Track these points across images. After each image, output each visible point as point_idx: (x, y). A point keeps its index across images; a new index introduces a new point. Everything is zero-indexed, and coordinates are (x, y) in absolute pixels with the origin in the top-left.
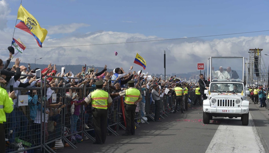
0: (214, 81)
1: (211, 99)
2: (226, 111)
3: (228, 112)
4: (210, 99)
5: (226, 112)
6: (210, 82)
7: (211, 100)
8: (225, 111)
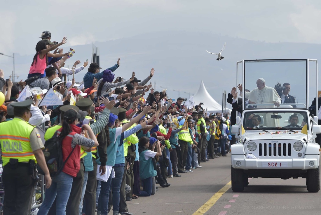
0: (250, 108)
1: (246, 142)
2: (276, 166)
3: (278, 166)
4: (243, 143)
5: (274, 167)
6: (243, 109)
7: (245, 144)
8: (274, 165)
